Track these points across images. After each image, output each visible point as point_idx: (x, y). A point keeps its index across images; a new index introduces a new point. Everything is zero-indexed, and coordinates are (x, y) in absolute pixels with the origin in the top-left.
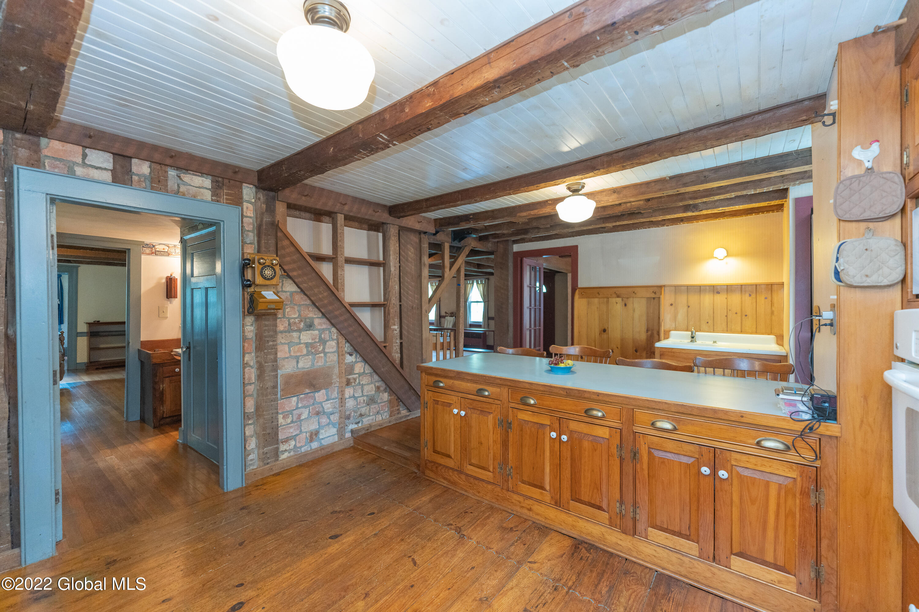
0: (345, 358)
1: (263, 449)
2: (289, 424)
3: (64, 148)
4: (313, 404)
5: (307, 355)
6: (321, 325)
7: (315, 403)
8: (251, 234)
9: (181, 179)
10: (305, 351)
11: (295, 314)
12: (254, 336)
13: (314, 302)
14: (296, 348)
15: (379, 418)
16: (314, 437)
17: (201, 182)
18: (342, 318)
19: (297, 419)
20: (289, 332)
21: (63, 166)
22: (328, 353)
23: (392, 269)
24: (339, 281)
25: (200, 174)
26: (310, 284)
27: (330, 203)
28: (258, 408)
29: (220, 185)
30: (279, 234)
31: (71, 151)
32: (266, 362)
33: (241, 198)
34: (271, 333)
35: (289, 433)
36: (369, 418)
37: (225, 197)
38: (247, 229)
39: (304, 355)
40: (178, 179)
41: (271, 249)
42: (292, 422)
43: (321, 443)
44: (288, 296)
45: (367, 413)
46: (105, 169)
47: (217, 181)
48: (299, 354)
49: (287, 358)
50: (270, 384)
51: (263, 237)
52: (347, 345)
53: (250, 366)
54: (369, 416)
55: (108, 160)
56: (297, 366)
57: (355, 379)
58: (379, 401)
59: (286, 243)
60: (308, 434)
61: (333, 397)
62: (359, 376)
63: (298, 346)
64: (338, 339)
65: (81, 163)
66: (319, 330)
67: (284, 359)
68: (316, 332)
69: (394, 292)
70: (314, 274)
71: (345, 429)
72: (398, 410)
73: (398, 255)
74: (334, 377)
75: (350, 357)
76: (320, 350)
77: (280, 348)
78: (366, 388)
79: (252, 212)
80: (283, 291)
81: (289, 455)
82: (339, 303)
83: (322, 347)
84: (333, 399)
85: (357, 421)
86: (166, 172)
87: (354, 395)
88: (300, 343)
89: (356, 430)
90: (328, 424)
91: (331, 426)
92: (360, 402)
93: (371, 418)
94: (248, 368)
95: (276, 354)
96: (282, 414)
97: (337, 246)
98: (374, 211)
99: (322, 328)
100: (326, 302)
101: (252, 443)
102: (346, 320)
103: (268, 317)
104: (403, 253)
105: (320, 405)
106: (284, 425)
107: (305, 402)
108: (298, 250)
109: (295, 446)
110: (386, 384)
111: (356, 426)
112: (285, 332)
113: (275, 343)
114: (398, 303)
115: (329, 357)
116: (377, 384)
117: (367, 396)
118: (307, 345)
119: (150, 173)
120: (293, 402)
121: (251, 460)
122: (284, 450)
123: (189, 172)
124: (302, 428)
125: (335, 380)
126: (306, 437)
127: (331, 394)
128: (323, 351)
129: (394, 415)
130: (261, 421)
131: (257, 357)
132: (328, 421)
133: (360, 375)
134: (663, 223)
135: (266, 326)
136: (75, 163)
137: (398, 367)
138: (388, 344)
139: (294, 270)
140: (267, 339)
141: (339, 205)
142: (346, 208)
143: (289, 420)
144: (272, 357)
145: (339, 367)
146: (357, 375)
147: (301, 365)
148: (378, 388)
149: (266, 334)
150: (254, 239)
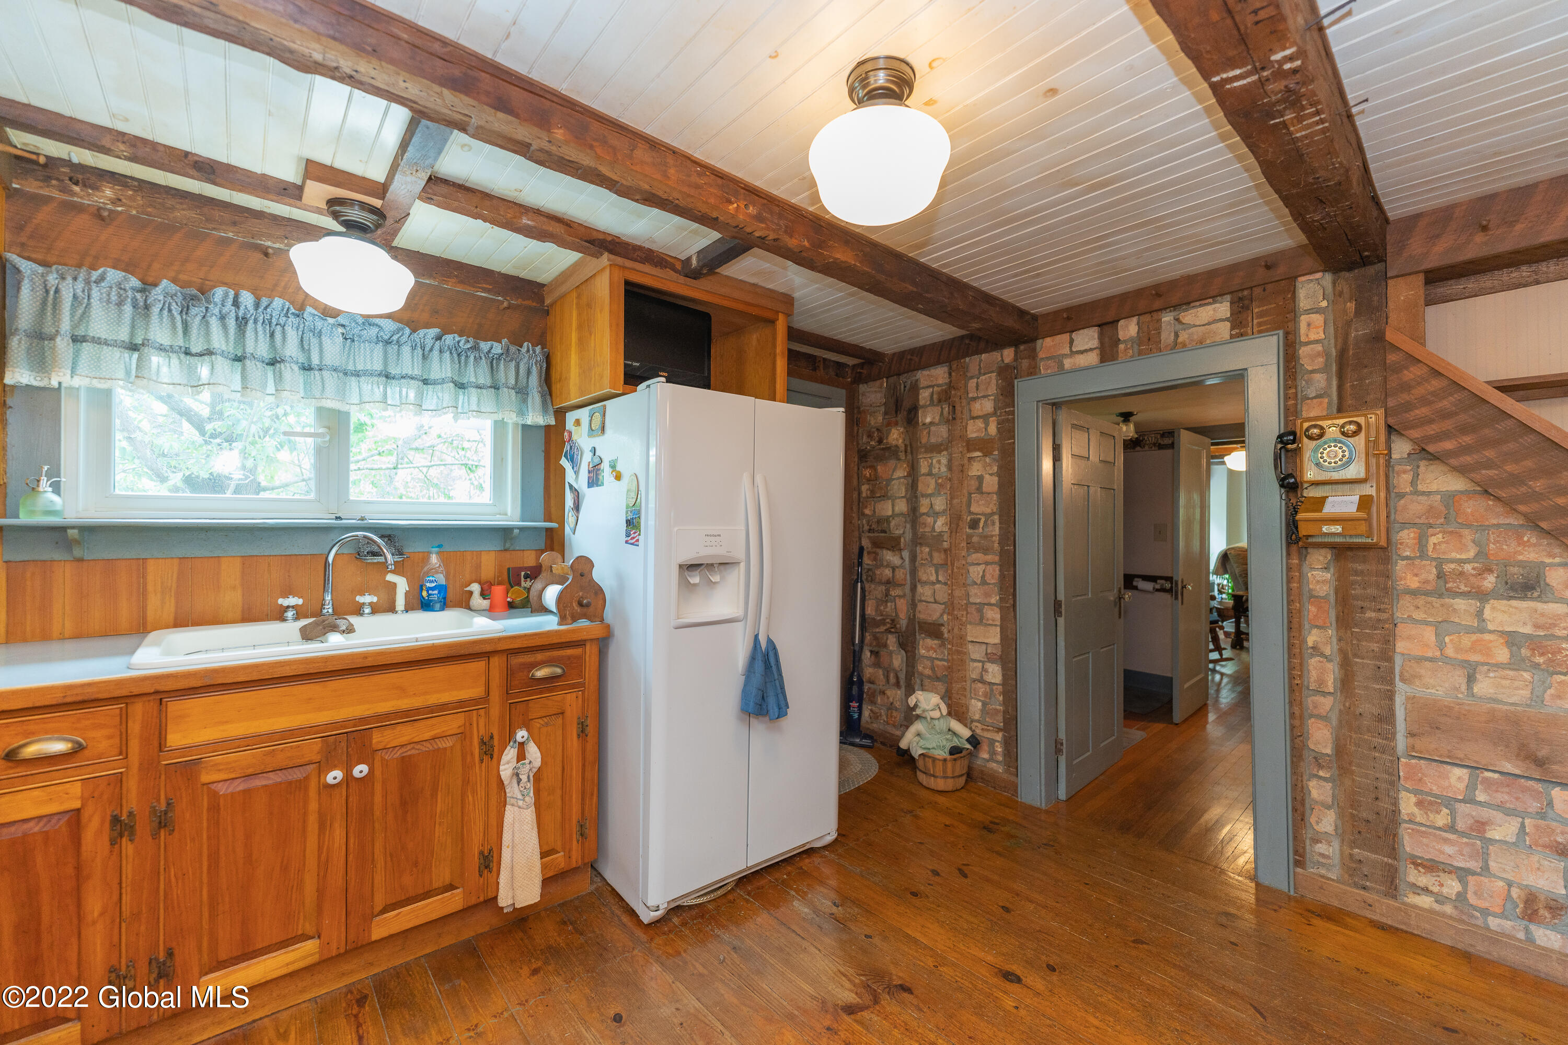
1: (1352, 849)
2: (1442, 830)
3: (1055, 343)
4: (1541, 815)
5: (1513, 666)
7: (1551, 815)
8: (1319, 377)
9: (1180, 322)
10: (1502, 655)
11: (1463, 548)
12: (1332, 593)
14: (1467, 640)
16: (1544, 913)
17: (1212, 312)
19: (1471, 829)
20: (1441, 596)
21: (1054, 365)
25: (1211, 300)
26: (1509, 468)
28: (1340, 751)
29: (1247, 302)
30: (1393, 358)
31: (1060, 343)
32: (1356, 656)
33: (1293, 310)
34: (1371, 591)
35: (1441, 852)
37: (1255, 322)
39: (1499, 666)
40: (1176, 323)
41: (1371, 397)
42: (1451, 828)
44: (1436, 504)
46: (1091, 350)
47: (1241, 299)
48: (1475, 658)
49: (1431, 660)
50: (1368, 708)
51: (1350, 374)
53: (1322, 655)
55: (1094, 336)
56: (1469, 688)
59: (1414, 373)
60: (1516, 891)
63: (1474, 637)
65: (1069, 353)
67: (1421, 660)
77: (1405, 630)
79: (1321, 330)
80: (1417, 493)
81: (1437, 907)
86: (1159, 321)
88: (1482, 630)
94: (1317, 658)
95: (1389, 643)
96: (1415, 791)
101: (1325, 820)
103: (1363, 553)
106: (1422, 824)
107: (1503, 797)
108: (1457, 386)
109: (1461, 895)
112: (1427, 593)
113: (1386, 616)
118: (1513, 639)
119: (1138, 333)
120: (1453, 778)
121: (1323, 856)
122: (1420, 884)
123: (1192, 305)
124: (1492, 864)
126: (1509, 897)
130: (1347, 782)
131: (1339, 640)
135: (1356, 573)
136: (1064, 355)
139: (1441, 437)
140: (1360, 603)
143: (1440, 820)
144: (1376, 647)
147: (1483, 688)
149: (1358, 591)
150: (1329, 384)
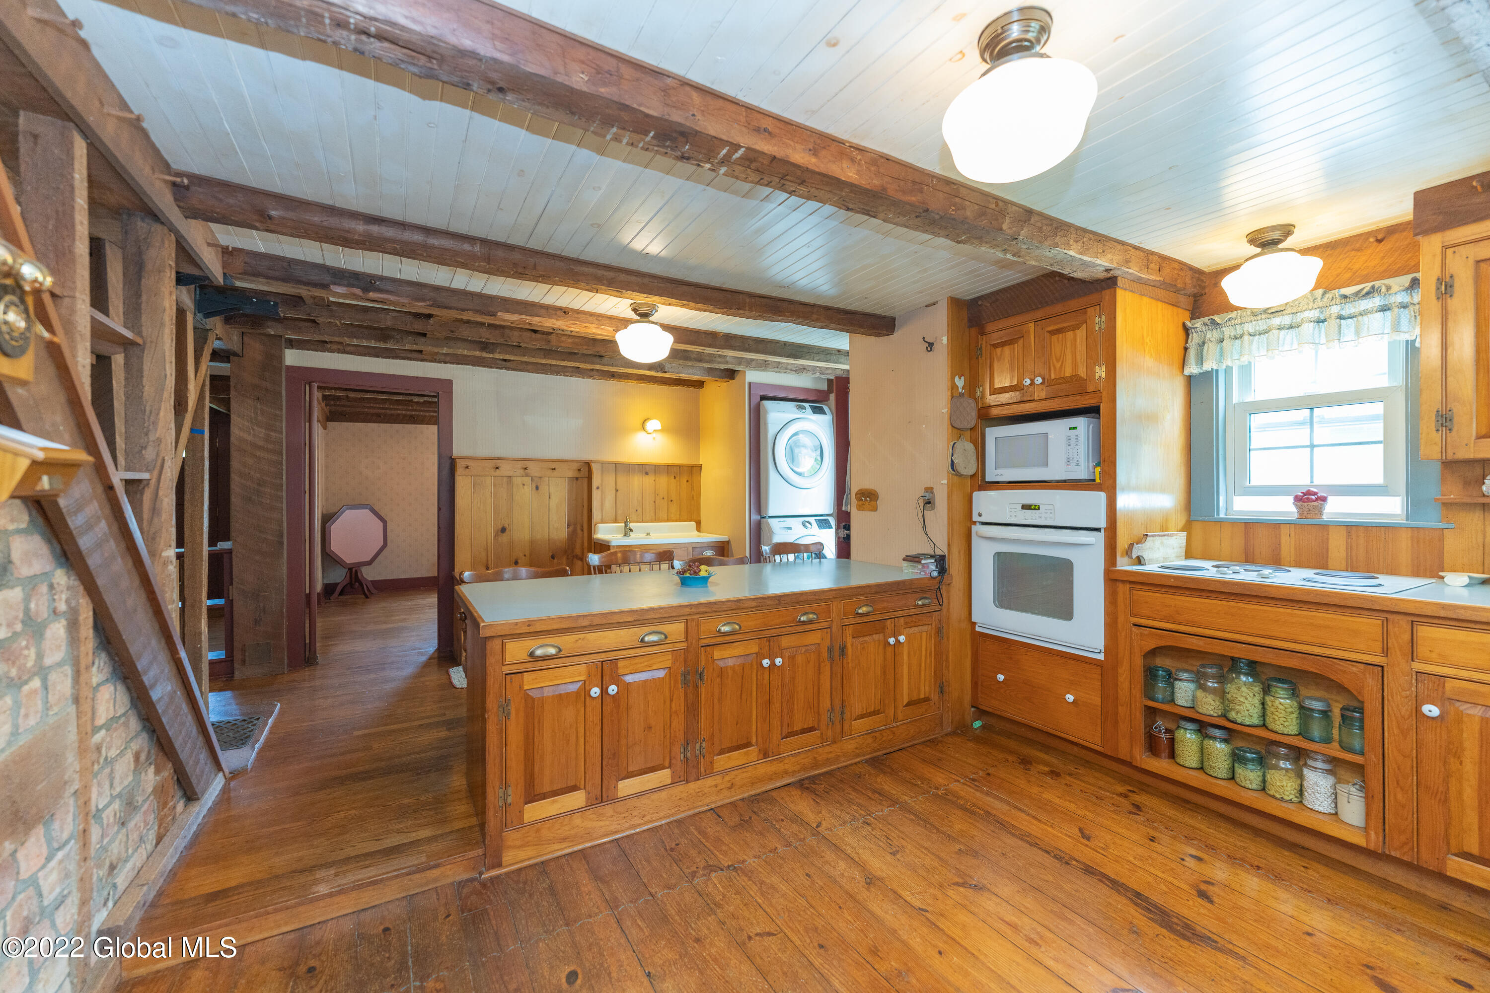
7: (19, 887)
15: (142, 854)
36: (127, 868)
45: (123, 853)
54: (127, 859)
58: (140, 800)
62: (107, 733)
72: (174, 808)
74: (70, 758)
84: (64, 845)
93: (130, 864)
105: (32, 891)
116: (135, 747)
117: (120, 796)
125: (72, 770)
129: (167, 829)
133: (108, 727)
134: (591, 374)
145: (79, 715)
146: (103, 733)
148: (137, 758)
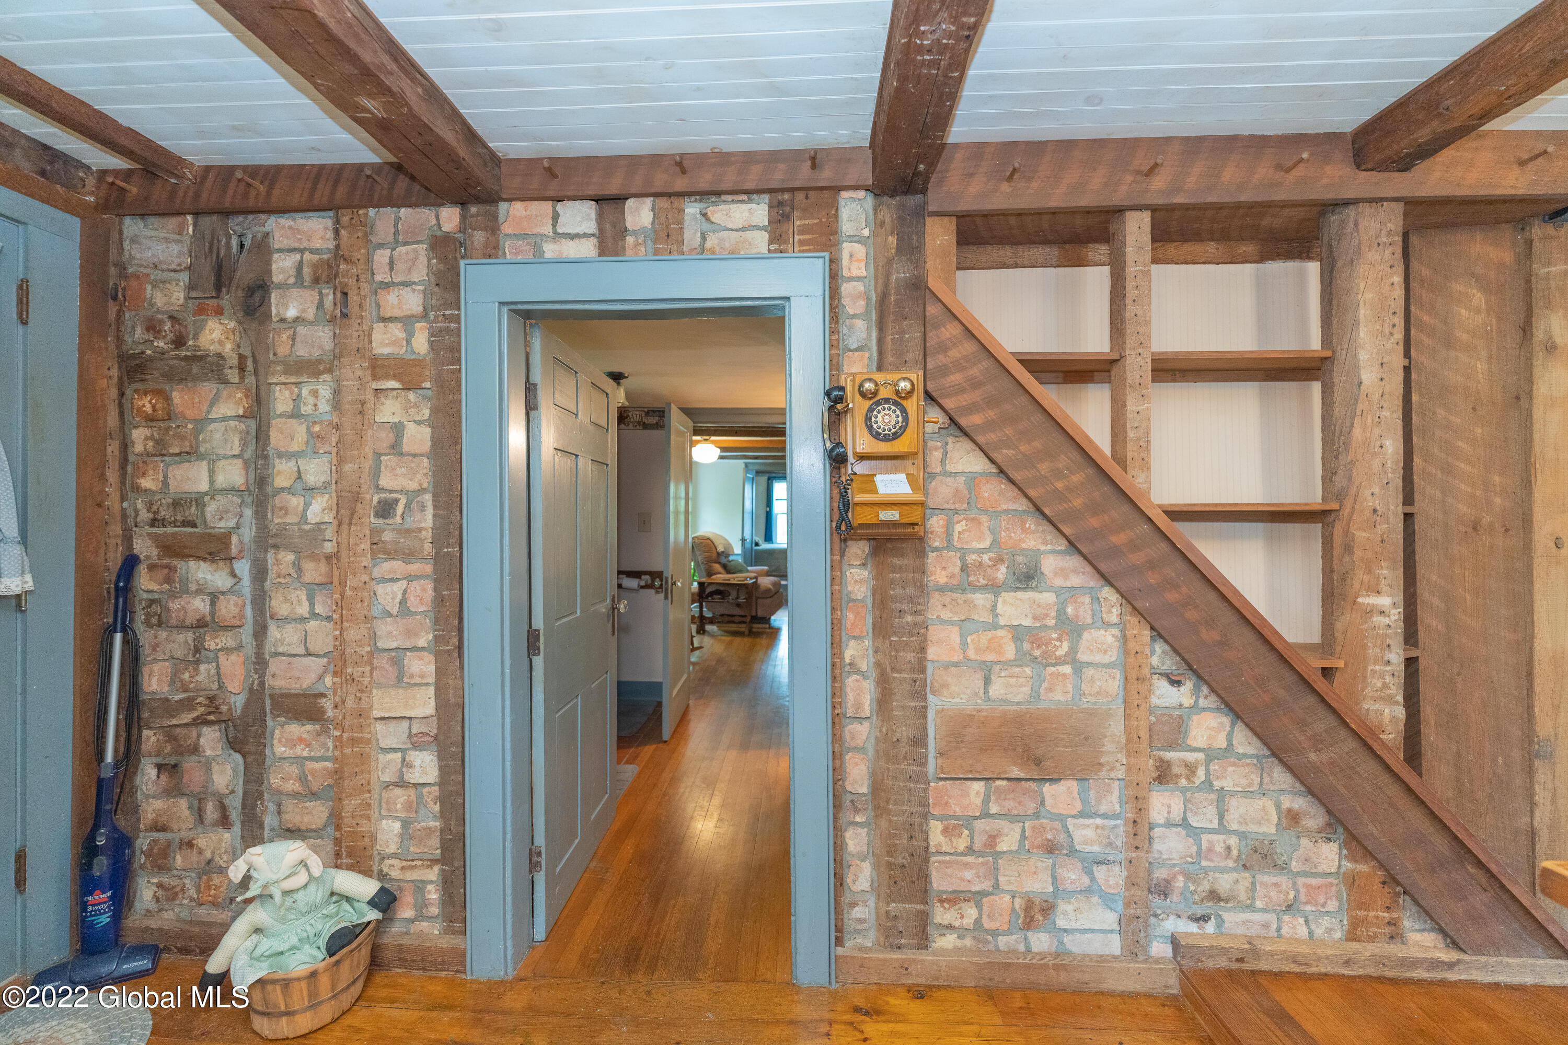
0: (1150, 691)
1: (888, 904)
2: (961, 854)
3: (528, 213)
4: (1037, 815)
5: (1018, 662)
6: (1066, 577)
7: (1043, 813)
8: (860, 324)
9: (708, 220)
10: (1010, 652)
11: (981, 538)
12: (869, 594)
13: (1039, 502)
14: (984, 638)
15: (1294, 927)
16: (1039, 917)
17: (746, 214)
18: (1137, 558)
19: (985, 846)
20: (964, 591)
21: (527, 248)
22: (1089, 664)
23: (1369, 376)
24: (1131, 434)
25: (745, 197)
26: (1023, 448)
27: (1097, 180)
28: (877, 787)
29: (787, 209)
30: (932, 310)
31: (536, 216)
32: (894, 670)
33: (835, 232)
34: (909, 591)
35: (962, 880)
36: (1248, 915)
37: (797, 237)
38: (851, 312)
39: (1008, 664)
40: (703, 220)
41: (910, 356)
42: (970, 850)
43: (1061, 943)
44: (961, 487)
45: (1243, 896)
46: (585, 236)
47: (781, 204)
48: (990, 657)
49: (957, 664)
50: (904, 731)
51: (890, 325)
52: (1159, 647)
53: (859, 672)
54: (1251, 908)
55: (589, 215)
56: (986, 692)
57: (1191, 769)
58: (1295, 866)
59: (951, 331)
60: (1018, 901)
61: (1103, 808)
62: (1209, 759)
63: (990, 634)
64: (1122, 626)
65: (551, 234)
66: (1058, 591)
67: (948, 666)
68: (1049, 598)
69: (1376, 464)
70: (1038, 417)
71: (1146, 925)
72: (1393, 923)
73: (1399, 320)
74: (1109, 747)
75: (1172, 690)
76: (1061, 652)
77: (935, 633)
78: (1237, 809)
79: (863, 265)
80: (946, 474)
81: (959, 943)
82: (1126, 508)
83: (1065, 646)
84: (1104, 816)
85: (1200, 911)
86: (681, 211)
87: (1185, 819)
88: (995, 626)
89: (1190, 947)
90: (1087, 892)
91: (1095, 899)
92: (1210, 850)
93: (1258, 917)
94: (855, 677)
95: (923, 650)
96: (942, 818)
97: (1123, 320)
98: (1279, 167)
99: (1068, 584)
100: (1077, 502)
101: (861, 876)
102: (1151, 565)
103: (899, 545)
104: (1426, 318)
105: (1058, 825)
106: (946, 853)
107: (1010, 804)
108: (986, 350)
109: (978, 922)
110: (1329, 812)
111: (1193, 928)
112: (952, 590)
113: (920, 619)
114: (1396, 509)
115: (1092, 680)
116: (1287, 802)
117: (1242, 835)
118: (1018, 633)
119: (653, 222)
120: (972, 794)
121: (860, 921)
122: (946, 923)
123: (724, 197)
124: (1001, 879)
125: (1112, 759)
126: (1013, 909)
127: (1099, 801)
128: (1071, 658)
129: (1371, 939)
130: (884, 824)
131: (876, 652)
132: (1086, 881)
133: (1211, 755)
135: (897, 569)
136: (543, 236)
137: (1396, 760)
138: (1340, 664)
139: (971, 409)
140: (898, 606)
141: (1129, 178)
142: (1159, 182)
143: (961, 844)
144: (911, 656)
145: (1127, 717)
146: (1201, 756)
147: (996, 690)
148: (1292, 818)
149: (896, 591)
150: (869, 335)
